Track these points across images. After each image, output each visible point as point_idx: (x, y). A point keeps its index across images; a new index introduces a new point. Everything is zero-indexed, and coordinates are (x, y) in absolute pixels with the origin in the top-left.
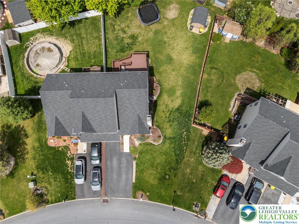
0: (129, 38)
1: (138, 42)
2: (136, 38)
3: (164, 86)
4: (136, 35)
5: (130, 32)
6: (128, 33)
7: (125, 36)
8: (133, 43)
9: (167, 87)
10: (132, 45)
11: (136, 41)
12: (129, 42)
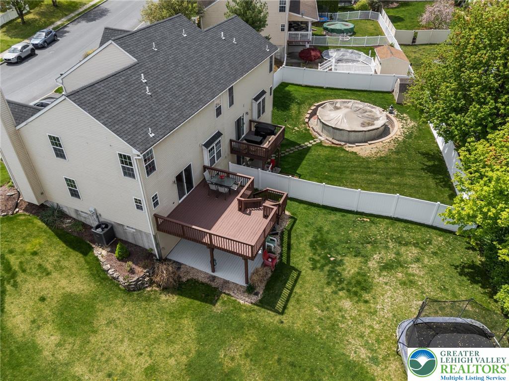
0: (358, 273)
1: (335, 293)
2: (356, 294)
3: (118, 302)
4: (367, 296)
5: (386, 284)
6: (380, 276)
7: (372, 264)
8: (337, 279)
9: (107, 309)
10: (330, 272)
11: (342, 289)
12: (344, 270)
